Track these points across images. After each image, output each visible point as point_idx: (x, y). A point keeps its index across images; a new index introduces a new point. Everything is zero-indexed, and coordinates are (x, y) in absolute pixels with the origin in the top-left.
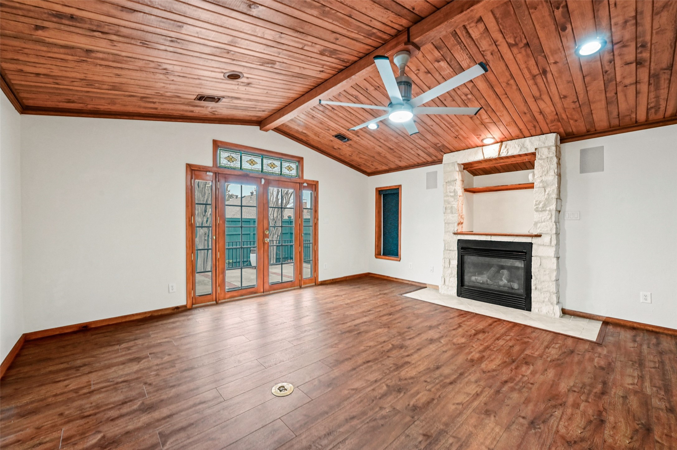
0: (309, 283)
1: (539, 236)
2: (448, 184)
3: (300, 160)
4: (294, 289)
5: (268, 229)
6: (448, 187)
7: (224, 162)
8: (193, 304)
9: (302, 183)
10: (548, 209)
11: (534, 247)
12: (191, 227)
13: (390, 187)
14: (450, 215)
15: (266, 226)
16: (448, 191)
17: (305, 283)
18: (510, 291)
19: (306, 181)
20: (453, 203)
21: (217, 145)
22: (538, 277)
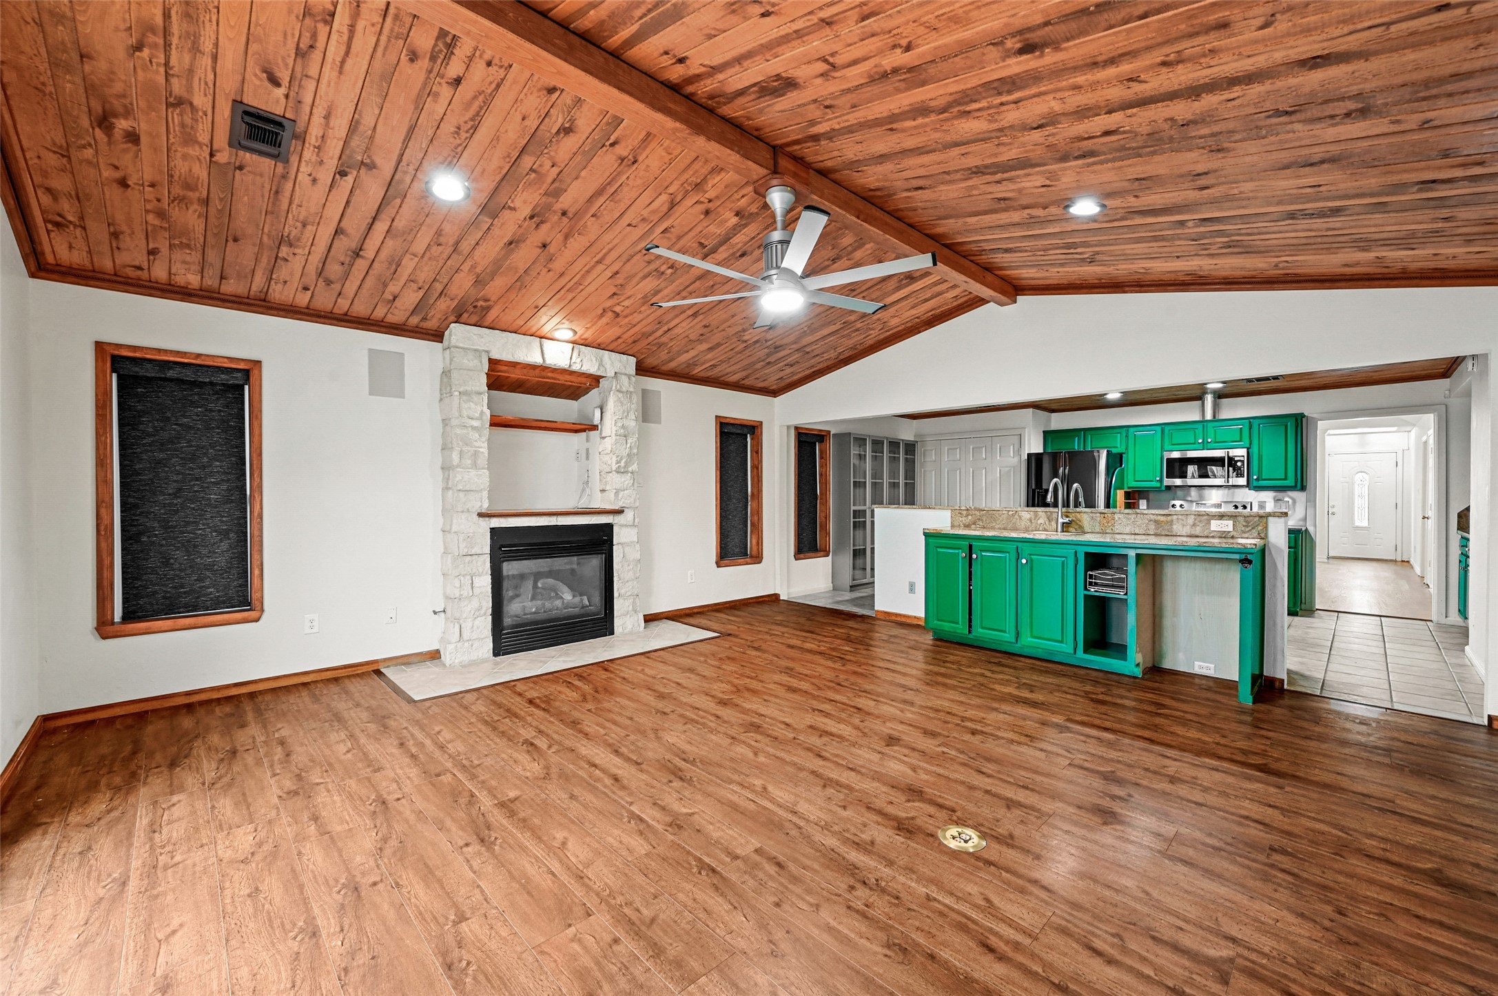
1: (619, 512)
2: (464, 398)
6: (465, 405)
10: (630, 469)
11: (615, 528)
13: (199, 356)
14: (473, 473)
16: (465, 413)
18: (583, 611)
20: (476, 444)
22: (622, 576)
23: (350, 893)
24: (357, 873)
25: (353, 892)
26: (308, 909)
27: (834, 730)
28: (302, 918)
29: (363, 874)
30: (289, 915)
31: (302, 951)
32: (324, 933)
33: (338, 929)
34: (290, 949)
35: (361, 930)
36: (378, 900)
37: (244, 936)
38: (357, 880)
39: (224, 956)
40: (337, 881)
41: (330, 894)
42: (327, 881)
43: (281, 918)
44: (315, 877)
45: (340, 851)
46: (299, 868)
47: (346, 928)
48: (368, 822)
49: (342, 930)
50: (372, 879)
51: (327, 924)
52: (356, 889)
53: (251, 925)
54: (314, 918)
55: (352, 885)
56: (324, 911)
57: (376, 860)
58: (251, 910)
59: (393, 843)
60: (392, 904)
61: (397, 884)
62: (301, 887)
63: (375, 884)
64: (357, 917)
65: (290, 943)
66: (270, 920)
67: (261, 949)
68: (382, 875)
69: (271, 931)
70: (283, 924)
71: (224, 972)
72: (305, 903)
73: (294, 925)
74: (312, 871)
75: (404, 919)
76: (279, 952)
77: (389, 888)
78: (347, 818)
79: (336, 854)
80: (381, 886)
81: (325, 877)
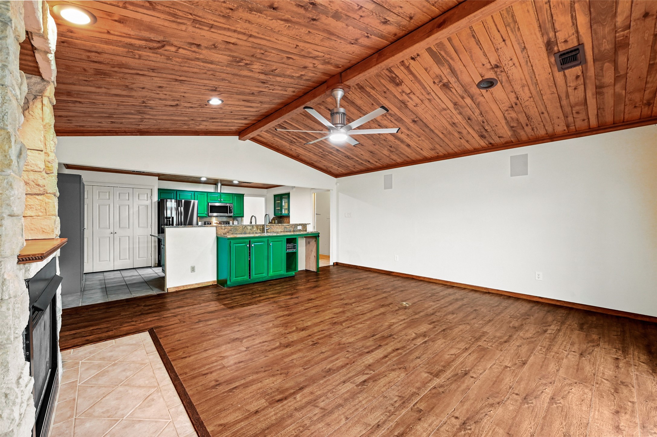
23: (529, 399)
24: (518, 403)
25: (527, 399)
26: (548, 408)
28: (553, 406)
29: (516, 401)
30: (557, 412)
31: (560, 398)
32: (549, 396)
33: (543, 393)
34: (564, 402)
35: (537, 387)
36: (522, 389)
37: (579, 420)
38: (521, 401)
39: (590, 420)
40: (529, 407)
41: (536, 405)
42: (532, 411)
43: (561, 414)
44: (536, 417)
45: (514, 419)
46: (539, 428)
47: (541, 391)
48: (485, 421)
49: (542, 392)
50: (515, 396)
51: (546, 397)
52: (525, 399)
53: (575, 422)
54: (549, 403)
55: (525, 401)
56: (543, 402)
57: (506, 401)
58: (572, 428)
59: (491, 401)
60: (519, 385)
61: (510, 388)
62: (544, 418)
63: (517, 394)
64: (534, 391)
65: (563, 403)
66: (566, 417)
67: (575, 410)
68: (511, 395)
69: (568, 413)
70: (562, 411)
71: (592, 415)
72: (548, 411)
73: (557, 407)
74: (534, 420)
75: (521, 379)
76: (568, 404)
77: (514, 389)
78: (490, 433)
79: (517, 419)
80: (516, 392)
81: (531, 414)
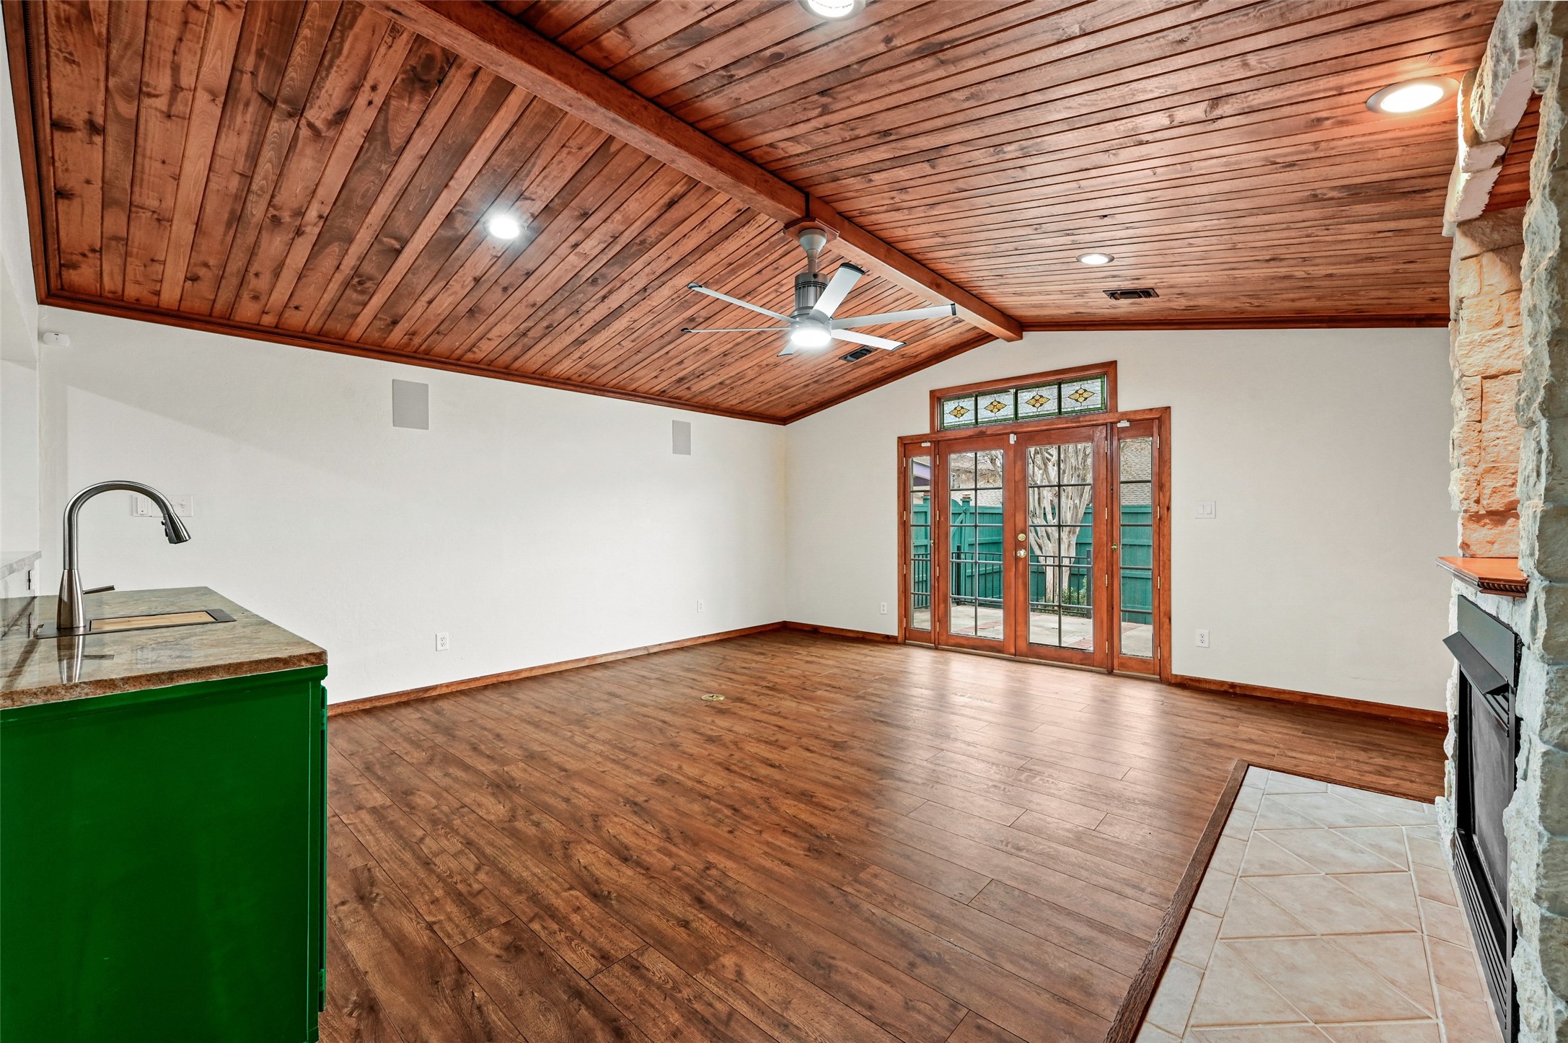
0: (1137, 671)
3: (1107, 370)
4: (1091, 671)
5: (1024, 532)
7: (949, 420)
8: (906, 639)
9: (1112, 423)
12: (904, 526)
15: (1020, 525)
17: (1122, 665)
19: (1125, 416)
21: (938, 398)
27: (763, 746)
